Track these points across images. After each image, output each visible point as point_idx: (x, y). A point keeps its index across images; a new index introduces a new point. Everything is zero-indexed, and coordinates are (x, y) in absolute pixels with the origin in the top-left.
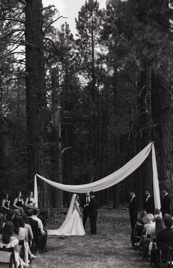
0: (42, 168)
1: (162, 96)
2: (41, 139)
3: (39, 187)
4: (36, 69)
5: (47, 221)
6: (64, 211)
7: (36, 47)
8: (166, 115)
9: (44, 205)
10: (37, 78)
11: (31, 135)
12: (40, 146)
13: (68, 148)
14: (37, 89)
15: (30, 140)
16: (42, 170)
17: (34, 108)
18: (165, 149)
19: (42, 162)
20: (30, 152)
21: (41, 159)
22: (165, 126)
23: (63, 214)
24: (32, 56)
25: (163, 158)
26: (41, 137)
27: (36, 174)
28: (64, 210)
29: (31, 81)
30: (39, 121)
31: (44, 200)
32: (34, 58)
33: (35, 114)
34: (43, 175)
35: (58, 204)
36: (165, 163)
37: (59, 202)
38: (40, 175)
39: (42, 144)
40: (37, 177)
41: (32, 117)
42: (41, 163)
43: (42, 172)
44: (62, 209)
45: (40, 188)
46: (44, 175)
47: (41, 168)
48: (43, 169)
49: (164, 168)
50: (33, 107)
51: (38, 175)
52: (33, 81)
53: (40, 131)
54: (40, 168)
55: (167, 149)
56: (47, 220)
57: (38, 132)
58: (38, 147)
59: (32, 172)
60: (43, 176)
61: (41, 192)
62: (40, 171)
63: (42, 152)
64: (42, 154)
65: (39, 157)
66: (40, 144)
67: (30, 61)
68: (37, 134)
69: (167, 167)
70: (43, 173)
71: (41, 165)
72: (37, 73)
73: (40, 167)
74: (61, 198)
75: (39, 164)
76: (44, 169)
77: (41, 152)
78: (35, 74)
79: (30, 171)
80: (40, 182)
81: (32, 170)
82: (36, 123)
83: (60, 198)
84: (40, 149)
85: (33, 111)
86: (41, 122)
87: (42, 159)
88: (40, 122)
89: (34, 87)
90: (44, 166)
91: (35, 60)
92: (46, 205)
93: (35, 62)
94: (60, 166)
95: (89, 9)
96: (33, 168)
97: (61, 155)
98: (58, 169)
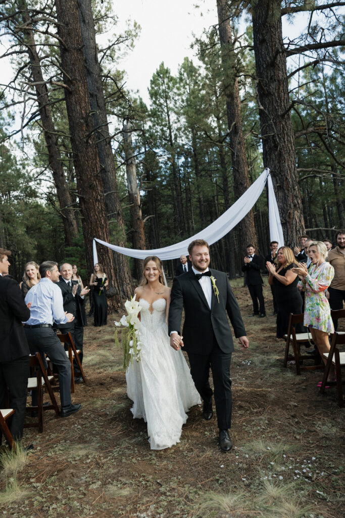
0: (103, 229)
1: (276, 95)
2: (97, 186)
4: (79, 81)
8: (286, 123)
9: (112, 284)
11: (81, 182)
12: (97, 197)
13: (150, 216)
14: (83, 112)
18: (289, 177)
19: (103, 221)
20: (83, 206)
21: (101, 216)
22: (286, 142)
25: (286, 191)
26: (96, 183)
27: (95, 239)
29: (74, 100)
30: (91, 159)
31: (112, 276)
33: (85, 149)
34: (106, 239)
36: (290, 199)
39: (100, 194)
40: (97, 243)
41: (79, 154)
42: (100, 221)
43: (104, 235)
48: (104, 231)
49: (290, 207)
50: (80, 138)
51: (99, 241)
53: (94, 174)
54: (99, 229)
55: (291, 177)
57: (91, 175)
58: (95, 197)
59: (89, 237)
62: (101, 234)
63: (101, 206)
64: (101, 207)
65: (97, 213)
66: (96, 193)
67: (69, 69)
68: (90, 178)
69: (295, 206)
71: (100, 225)
73: (101, 228)
75: (98, 223)
76: (106, 230)
77: (99, 205)
79: (87, 236)
80: (102, 250)
81: (89, 233)
82: (88, 162)
84: (97, 200)
85: (80, 145)
88: (93, 160)
89: (78, 108)
90: (106, 226)
91: (75, 67)
92: (115, 284)
93: (75, 70)
94: (143, 237)
95: (160, 77)
96: (90, 230)
97: (142, 225)
98: (141, 241)
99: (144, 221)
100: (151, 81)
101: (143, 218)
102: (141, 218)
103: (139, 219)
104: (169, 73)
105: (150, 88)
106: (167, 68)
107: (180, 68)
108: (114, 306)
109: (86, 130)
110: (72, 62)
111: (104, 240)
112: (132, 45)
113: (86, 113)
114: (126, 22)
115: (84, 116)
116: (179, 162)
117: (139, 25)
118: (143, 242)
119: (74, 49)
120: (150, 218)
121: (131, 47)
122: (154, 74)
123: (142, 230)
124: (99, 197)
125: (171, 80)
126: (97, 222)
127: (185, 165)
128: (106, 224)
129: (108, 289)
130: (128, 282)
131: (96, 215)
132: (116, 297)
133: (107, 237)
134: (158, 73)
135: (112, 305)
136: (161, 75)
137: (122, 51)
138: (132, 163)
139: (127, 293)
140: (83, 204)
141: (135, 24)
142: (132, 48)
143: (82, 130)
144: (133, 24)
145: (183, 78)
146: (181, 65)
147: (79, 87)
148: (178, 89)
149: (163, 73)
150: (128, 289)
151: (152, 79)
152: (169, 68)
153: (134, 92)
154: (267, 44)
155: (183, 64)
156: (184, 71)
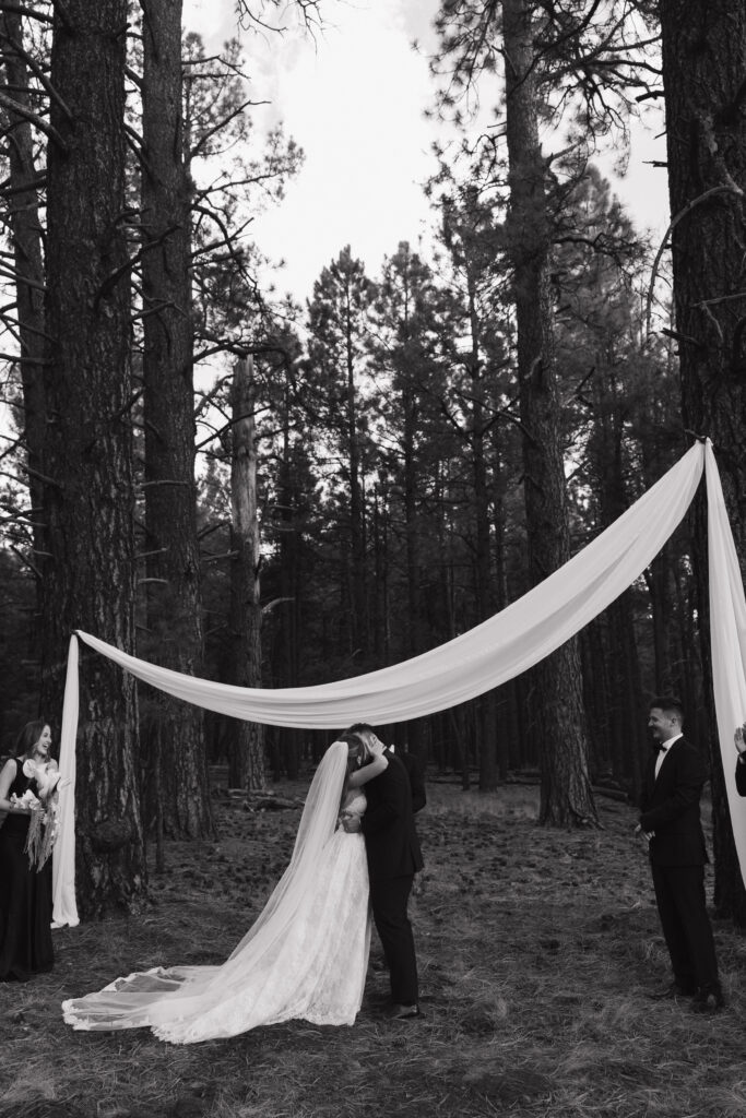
0: (114, 602)
2: (111, 455)
3: (92, 704)
4: (99, 126)
5: (133, 890)
6: (268, 798)
7: (101, 26)
9: (119, 802)
10: (102, 166)
11: (60, 435)
12: (107, 490)
13: (284, 599)
14: (97, 218)
15: (53, 460)
16: (112, 610)
17: (77, 300)
19: (116, 572)
20: (53, 517)
21: (111, 554)
23: (263, 810)
24: (77, 66)
26: (110, 446)
27: (80, 632)
28: (267, 795)
29: (71, 178)
30: (101, 364)
31: (122, 772)
32: (87, 73)
33: (85, 330)
34: (119, 639)
35: (249, 774)
37: (252, 767)
38: (104, 640)
39: (119, 480)
40: (83, 646)
41: (65, 345)
42: (107, 573)
43: (114, 621)
44: (263, 791)
45: (95, 708)
46: (125, 637)
47: (110, 599)
48: (117, 607)
50: (75, 294)
51: (91, 640)
52: (80, 176)
53: (106, 414)
54: (100, 600)
56: (133, 884)
57: (96, 416)
58: (97, 490)
59: (58, 623)
60: (121, 646)
61: (105, 730)
62: (102, 618)
63: (117, 522)
64: (117, 526)
65: (99, 545)
66: (105, 475)
67: (70, 88)
68: (92, 425)
70: (118, 626)
71: (105, 585)
72: (103, 143)
73: (104, 594)
74: (260, 756)
75: (98, 577)
76: (122, 607)
77: (109, 517)
78: (93, 147)
79: (51, 619)
80: (98, 675)
81: (60, 608)
82: (90, 372)
83: (257, 755)
84: (104, 500)
85: (72, 316)
86: (114, 373)
87: (117, 556)
88: (110, 370)
89: (82, 203)
90: (126, 592)
91: (90, 84)
92: (129, 800)
93: (89, 93)
94: (257, 653)
95: (339, 279)
96: (65, 600)
97: (259, 621)
98: (250, 663)
99: (267, 609)
100: (317, 284)
101: (263, 604)
102: (256, 601)
103: (249, 603)
104: (362, 271)
105: (312, 300)
106: (358, 260)
107: (387, 263)
108: (116, 888)
109: (99, 274)
110: (82, 68)
111: (112, 641)
112: (279, 192)
113: (107, 223)
114: (271, 135)
115: (100, 230)
116: (366, 482)
117: (301, 150)
118: (255, 669)
119: (95, 33)
120: (281, 604)
121: (275, 197)
122: (325, 268)
123: (256, 635)
124: (114, 492)
125: (364, 288)
126: (93, 573)
127: (380, 489)
128: (127, 585)
129: (102, 821)
130: (194, 785)
131: (96, 551)
132: (128, 850)
133: (124, 630)
134: (334, 268)
135: (110, 881)
136: (342, 276)
137: (253, 203)
138: (247, 454)
139: (187, 820)
140: (54, 509)
141: (291, 146)
142: (278, 199)
143: (86, 272)
144: (285, 143)
145: (394, 287)
146: (390, 256)
147: (94, 141)
148: (380, 309)
149: (347, 267)
150: (191, 806)
151: (320, 281)
152: (361, 260)
153: (271, 264)
154: (712, 58)
155: (395, 256)
156: (397, 273)
